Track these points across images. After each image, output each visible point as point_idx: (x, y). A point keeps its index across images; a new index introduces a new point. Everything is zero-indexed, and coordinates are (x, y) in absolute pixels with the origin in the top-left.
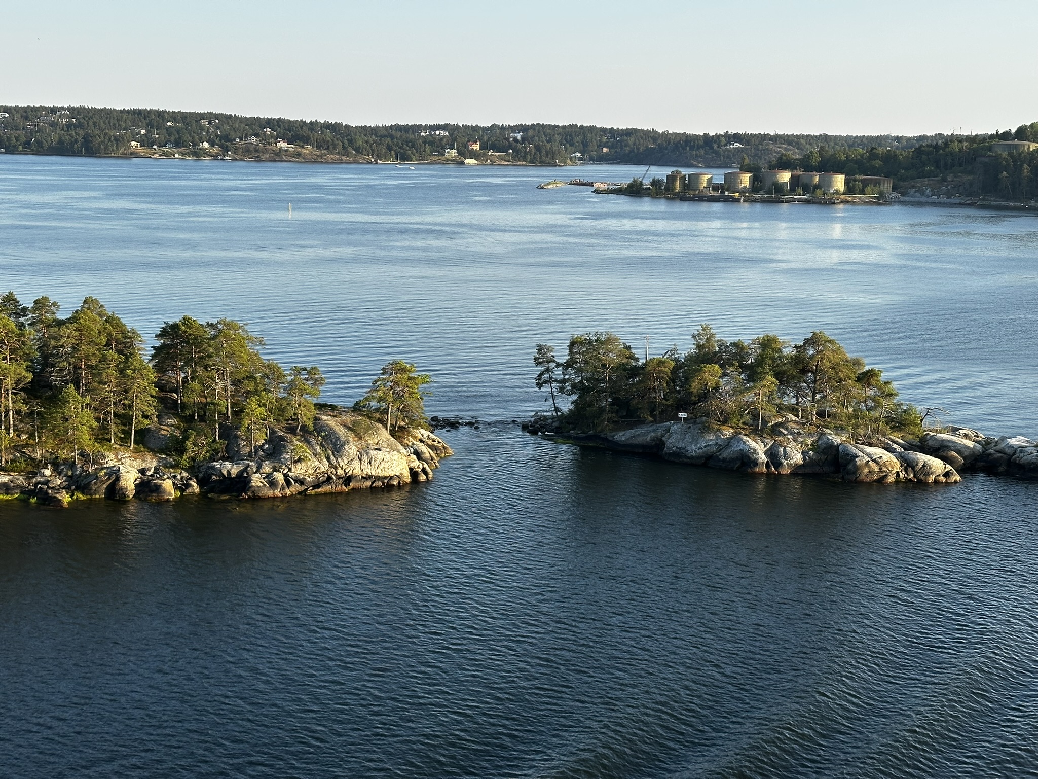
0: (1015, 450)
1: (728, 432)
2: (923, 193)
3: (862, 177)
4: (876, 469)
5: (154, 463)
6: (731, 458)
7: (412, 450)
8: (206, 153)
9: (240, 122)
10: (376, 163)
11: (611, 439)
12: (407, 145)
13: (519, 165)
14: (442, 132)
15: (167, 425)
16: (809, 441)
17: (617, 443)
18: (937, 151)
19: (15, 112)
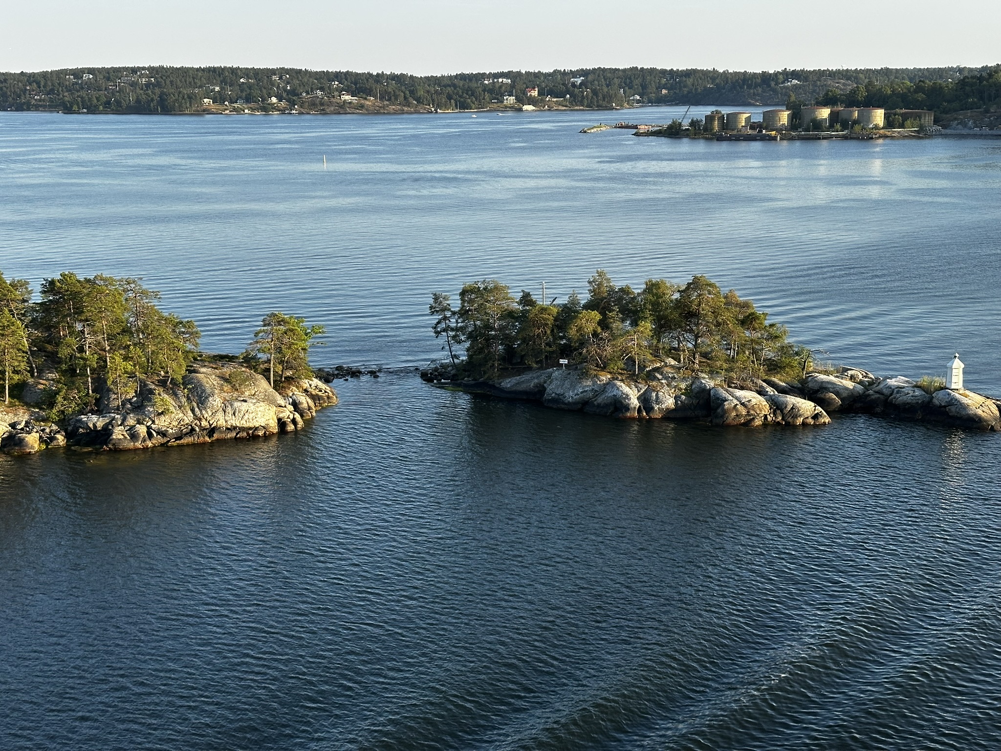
0: (894, 390)
1: (605, 377)
2: (965, 125)
3: (904, 111)
4: (744, 412)
5: (26, 417)
6: (605, 403)
7: (291, 400)
8: (274, 108)
9: (310, 77)
10: (437, 112)
11: (498, 386)
12: (467, 94)
13: (577, 110)
14: (505, 80)
15: (47, 380)
16: (683, 386)
17: (502, 390)
18: (981, 82)
19: (98, 74)
